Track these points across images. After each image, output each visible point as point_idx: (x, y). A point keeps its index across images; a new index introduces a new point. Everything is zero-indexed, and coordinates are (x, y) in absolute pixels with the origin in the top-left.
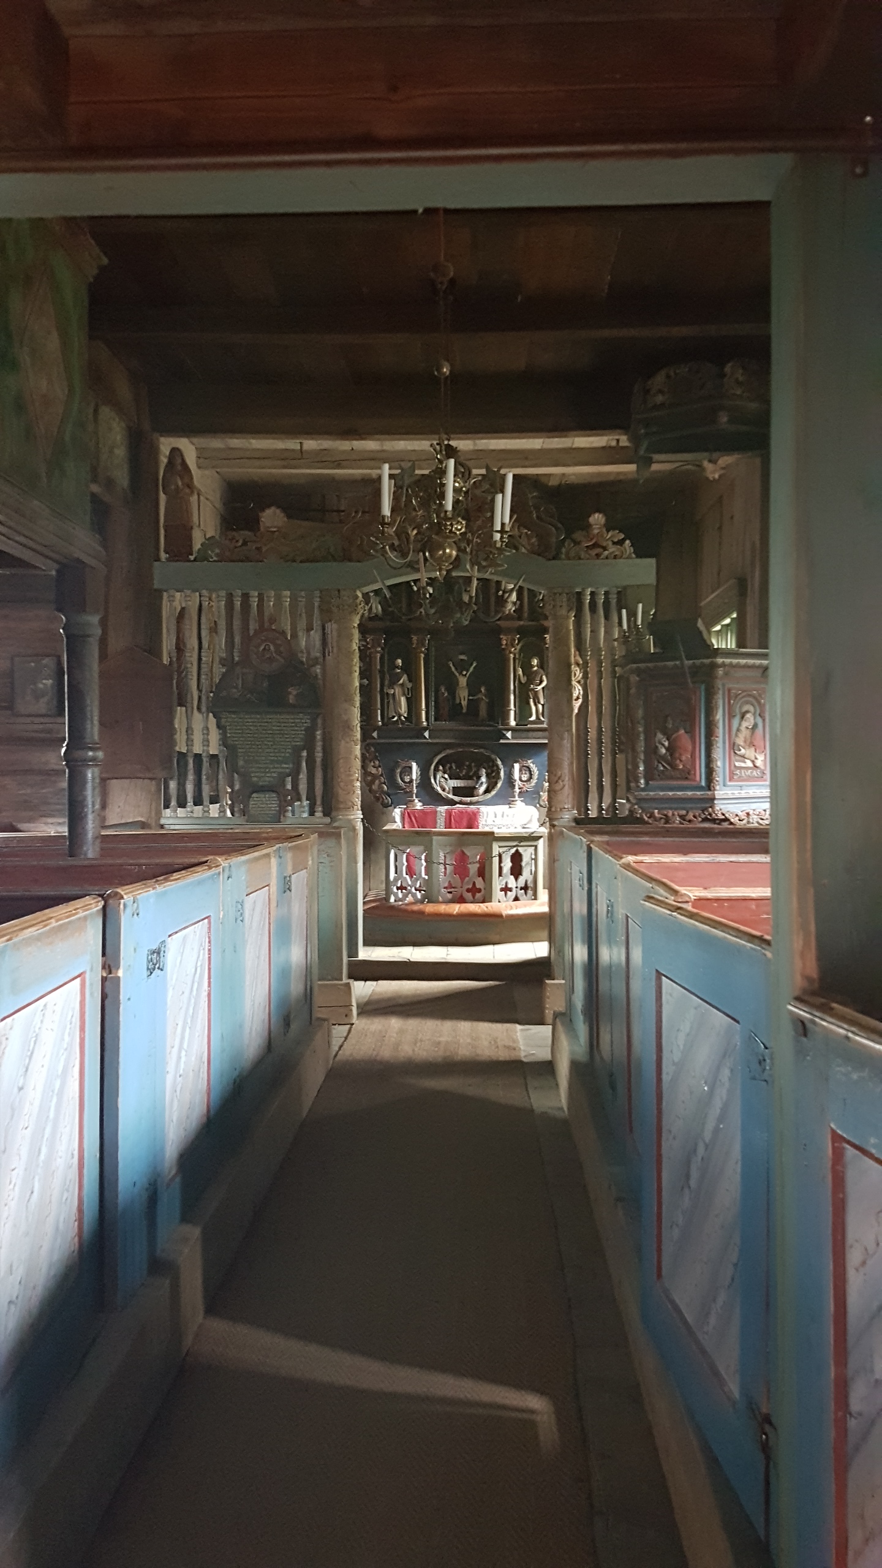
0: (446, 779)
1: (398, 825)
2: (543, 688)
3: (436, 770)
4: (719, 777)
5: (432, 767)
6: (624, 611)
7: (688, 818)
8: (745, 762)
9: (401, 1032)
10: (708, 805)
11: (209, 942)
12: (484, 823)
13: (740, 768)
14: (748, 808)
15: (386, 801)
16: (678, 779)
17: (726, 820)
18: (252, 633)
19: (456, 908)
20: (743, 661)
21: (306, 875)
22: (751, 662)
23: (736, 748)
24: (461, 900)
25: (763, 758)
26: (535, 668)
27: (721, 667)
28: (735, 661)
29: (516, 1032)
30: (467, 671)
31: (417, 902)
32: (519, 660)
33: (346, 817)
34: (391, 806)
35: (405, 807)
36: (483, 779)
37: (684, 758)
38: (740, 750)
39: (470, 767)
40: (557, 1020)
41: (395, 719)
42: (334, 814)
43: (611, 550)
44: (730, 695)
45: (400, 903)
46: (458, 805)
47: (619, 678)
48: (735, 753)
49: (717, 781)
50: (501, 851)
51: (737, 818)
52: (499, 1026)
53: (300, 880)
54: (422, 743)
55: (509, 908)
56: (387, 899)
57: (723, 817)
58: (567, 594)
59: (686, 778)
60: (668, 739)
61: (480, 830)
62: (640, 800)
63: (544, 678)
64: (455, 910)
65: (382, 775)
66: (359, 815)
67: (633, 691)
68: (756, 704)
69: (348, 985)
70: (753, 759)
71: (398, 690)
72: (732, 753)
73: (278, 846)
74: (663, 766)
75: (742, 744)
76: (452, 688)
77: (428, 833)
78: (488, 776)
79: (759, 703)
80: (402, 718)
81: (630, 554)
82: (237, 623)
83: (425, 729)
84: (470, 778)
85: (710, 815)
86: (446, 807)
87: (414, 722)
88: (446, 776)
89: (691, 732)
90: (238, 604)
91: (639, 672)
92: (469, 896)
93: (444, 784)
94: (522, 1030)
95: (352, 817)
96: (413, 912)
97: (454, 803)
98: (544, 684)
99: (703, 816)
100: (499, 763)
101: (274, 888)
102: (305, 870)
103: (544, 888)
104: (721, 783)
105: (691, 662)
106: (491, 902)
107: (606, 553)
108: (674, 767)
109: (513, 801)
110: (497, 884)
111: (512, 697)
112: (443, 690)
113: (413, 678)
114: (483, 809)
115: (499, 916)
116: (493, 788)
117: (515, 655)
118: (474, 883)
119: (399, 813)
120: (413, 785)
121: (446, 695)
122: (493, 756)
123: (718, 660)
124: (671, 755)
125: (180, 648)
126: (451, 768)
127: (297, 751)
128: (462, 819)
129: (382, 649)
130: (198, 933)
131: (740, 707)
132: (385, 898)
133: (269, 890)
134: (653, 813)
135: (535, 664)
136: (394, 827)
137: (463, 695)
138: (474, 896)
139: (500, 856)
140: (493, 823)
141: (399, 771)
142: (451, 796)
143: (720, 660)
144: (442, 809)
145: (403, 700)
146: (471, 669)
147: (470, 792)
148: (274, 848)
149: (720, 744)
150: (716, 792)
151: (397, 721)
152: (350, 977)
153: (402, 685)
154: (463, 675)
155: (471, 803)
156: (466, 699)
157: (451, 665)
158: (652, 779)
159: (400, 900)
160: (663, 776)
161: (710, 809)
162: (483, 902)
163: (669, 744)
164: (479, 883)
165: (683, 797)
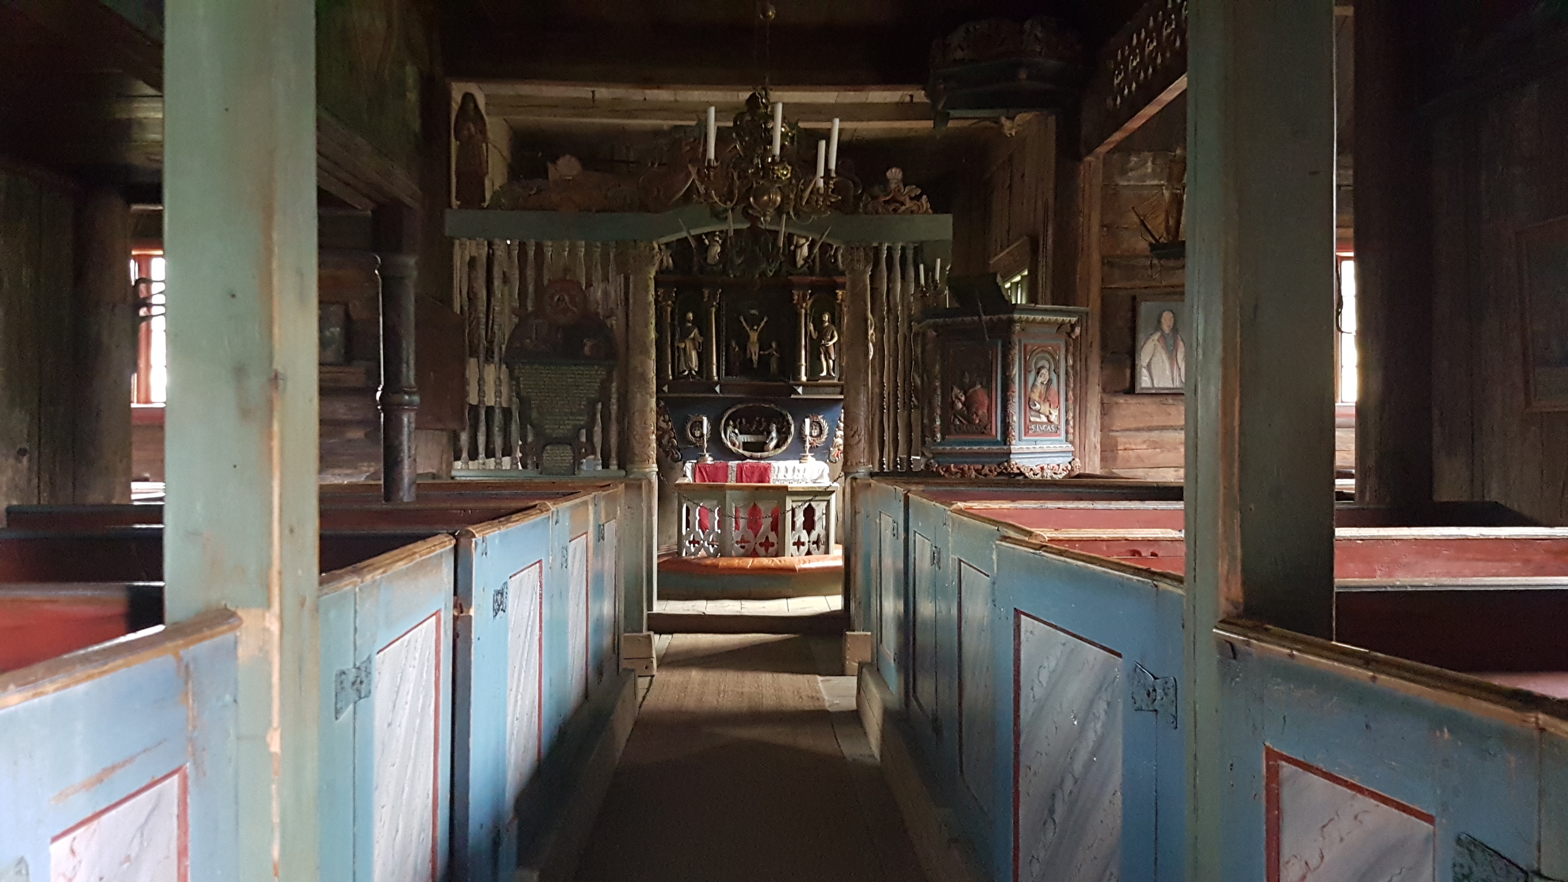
0: (736, 434)
1: (689, 479)
2: (834, 344)
3: (727, 425)
4: (1015, 433)
5: (723, 422)
6: (922, 267)
7: (983, 472)
8: (1040, 417)
9: (704, 683)
10: (1005, 460)
11: (541, 586)
12: (775, 478)
13: (1035, 423)
14: (1043, 462)
15: (676, 456)
16: (974, 433)
17: (1021, 474)
18: (546, 282)
19: (749, 562)
20: (1039, 317)
21: (616, 525)
22: (1047, 318)
23: (1031, 403)
24: (755, 554)
25: (1057, 413)
26: (827, 324)
27: (1018, 322)
28: (1031, 317)
29: (818, 683)
30: (758, 326)
31: (709, 556)
32: (810, 315)
33: (641, 470)
34: (681, 460)
35: (695, 461)
36: (774, 434)
37: (980, 413)
38: (1035, 405)
39: (760, 423)
40: (864, 670)
41: (686, 373)
42: (628, 467)
43: (907, 206)
44: (1026, 352)
45: (693, 557)
46: (748, 461)
47: (916, 334)
48: (1030, 408)
49: (1013, 436)
50: (794, 507)
51: (1032, 472)
52: (800, 677)
53: (610, 528)
54: (714, 398)
55: (802, 562)
56: (679, 553)
57: (1018, 471)
58: (864, 249)
59: (983, 433)
60: (965, 394)
61: (771, 484)
62: (935, 455)
63: (836, 334)
64: (748, 564)
65: (672, 429)
66: (655, 468)
67: (929, 346)
68: (1051, 360)
69: (649, 637)
70: (1048, 414)
71: (689, 344)
72: (1028, 408)
73: (594, 493)
74: (959, 420)
75: (1037, 399)
76: (743, 342)
77: (723, 486)
78: (778, 432)
79: (1054, 358)
80: (693, 372)
81: (927, 209)
82: (530, 273)
83: (716, 384)
84: (761, 433)
85: (1006, 469)
86: (737, 462)
87: (704, 376)
88: (737, 431)
89: (988, 388)
90: (531, 253)
91: (935, 327)
92: (762, 550)
93: (734, 439)
94: (822, 681)
95: (648, 470)
96: (706, 566)
97: (744, 458)
98: (836, 339)
99: (999, 470)
100: (790, 418)
101: (591, 536)
102: (614, 520)
103: (837, 543)
104: (1017, 438)
105: (988, 317)
106: (784, 556)
107: (903, 208)
108: (970, 422)
109: (804, 456)
110: (790, 538)
111: (803, 353)
112: (734, 344)
113: (705, 332)
114: (774, 464)
115: (793, 570)
116: (784, 443)
117: (806, 311)
118: (767, 538)
119: (690, 468)
120: (703, 439)
121: (737, 349)
122: (784, 412)
123: (1015, 315)
124: (968, 409)
125: (472, 297)
126: (741, 422)
127: (592, 404)
128: (753, 473)
129: (673, 302)
130: (531, 577)
131: (1036, 363)
132: (677, 553)
133: (587, 537)
134: (950, 466)
135: (827, 319)
136: (686, 481)
137: (754, 351)
138: (767, 550)
139: (793, 510)
140: (784, 478)
141: (689, 425)
142: (741, 451)
143: (1016, 316)
144: (733, 464)
145: (694, 354)
146: (762, 324)
147: (761, 447)
148: (592, 496)
149: (1016, 399)
150: (1012, 447)
151: (688, 374)
152: (649, 629)
153: (693, 339)
154: (754, 330)
155: (761, 458)
156: (757, 355)
157: (742, 320)
158: (950, 434)
159: (694, 554)
160: (959, 430)
161: (1006, 464)
162: (776, 556)
163: (966, 398)
164: (773, 537)
165: (979, 451)
